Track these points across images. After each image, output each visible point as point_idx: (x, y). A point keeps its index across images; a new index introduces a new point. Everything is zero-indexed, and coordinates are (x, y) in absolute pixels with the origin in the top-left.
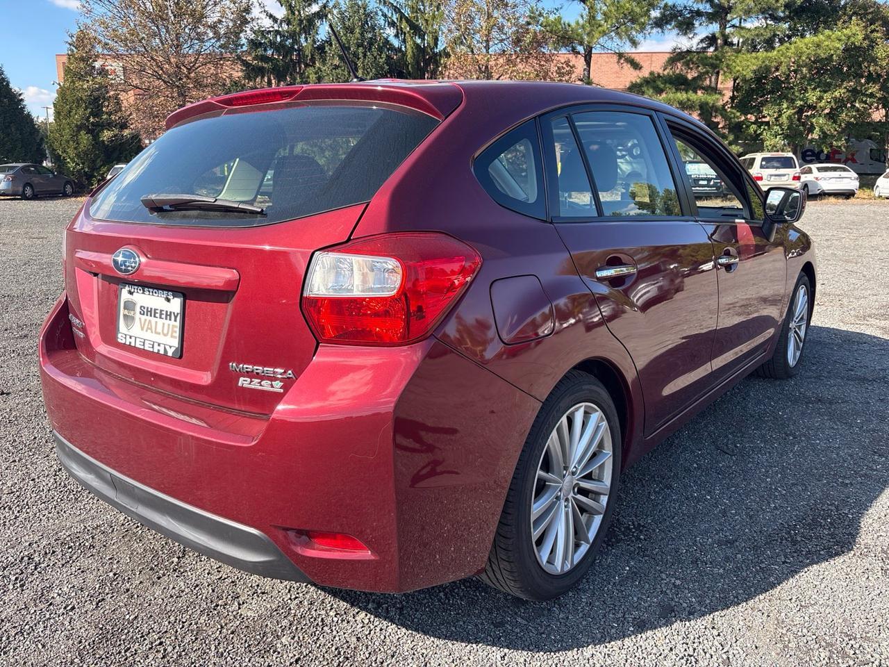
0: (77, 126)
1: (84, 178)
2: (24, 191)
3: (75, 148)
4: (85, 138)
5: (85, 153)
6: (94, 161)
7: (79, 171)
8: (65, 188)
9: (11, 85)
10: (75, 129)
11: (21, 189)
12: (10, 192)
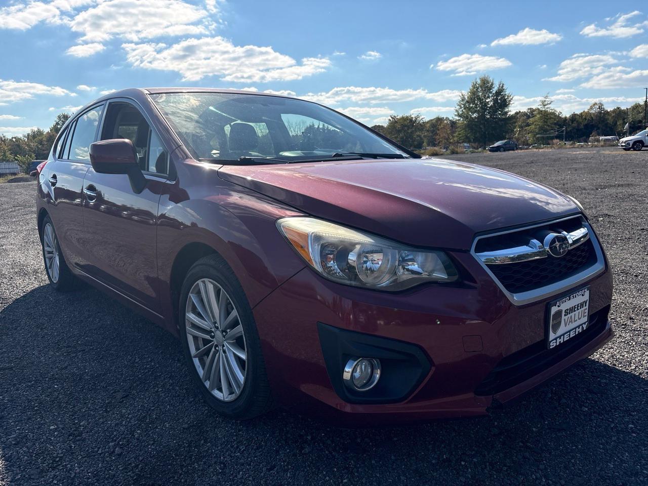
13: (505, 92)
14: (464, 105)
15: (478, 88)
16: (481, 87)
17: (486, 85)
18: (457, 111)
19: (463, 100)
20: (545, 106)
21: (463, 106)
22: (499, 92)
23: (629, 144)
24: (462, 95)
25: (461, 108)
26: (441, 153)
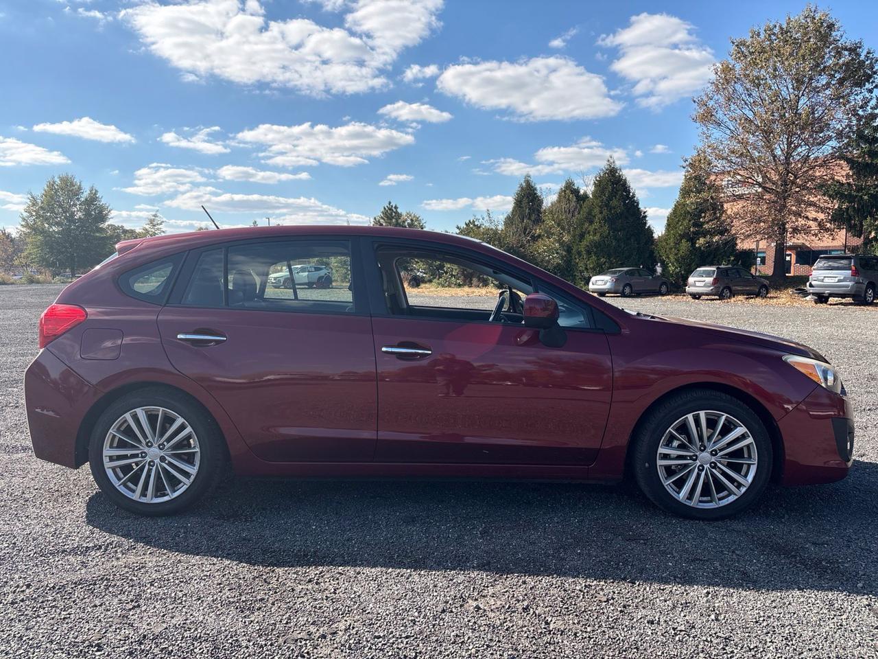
0: (680, 235)
1: (680, 280)
2: (623, 290)
3: (676, 254)
4: (685, 245)
5: (683, 258)
6: (690, 265)
7: (677, 274)
8: (660, 287)
9: (640, 206)
10: (678, 238)
11: (621, 288)
12: (613, 291)
13: (100, 201)
14: (37, 212)
15: (57, 191)
16: (62, 189)
17: (68, 188)
18: (24, 219)
19: (34, 205)
20: (154, 226)
21: (34, 214)
22: (93, 199)
23: (279, 281)
24: (32, 197)
25: (32, 216)
26: (12, 281)
